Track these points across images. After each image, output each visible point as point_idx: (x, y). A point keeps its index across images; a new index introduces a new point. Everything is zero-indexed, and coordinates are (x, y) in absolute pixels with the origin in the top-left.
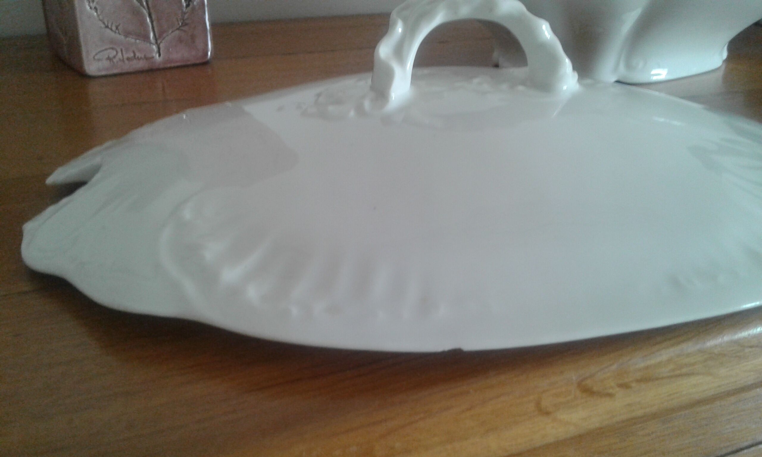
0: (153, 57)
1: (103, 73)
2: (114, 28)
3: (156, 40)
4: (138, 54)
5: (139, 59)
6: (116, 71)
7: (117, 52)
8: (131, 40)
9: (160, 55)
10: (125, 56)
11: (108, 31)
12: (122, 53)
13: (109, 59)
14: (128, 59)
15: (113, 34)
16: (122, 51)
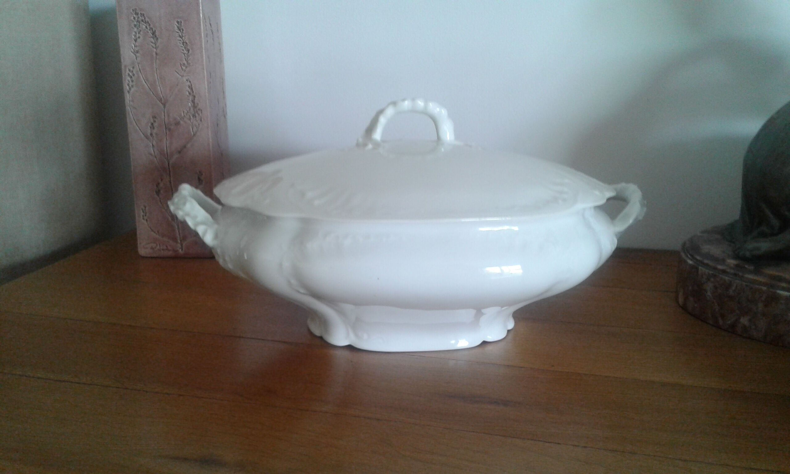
0: (178, 251)
1: (149, 256)
2: (156, 232)
3: (181, 241)
4: (169, 248)
5: (169, 250)
6: (155, 255)
7: (157, 245)
8: (165, 239)
9: (182, 250)
10: (161, 248)
11: (152, 233)
12: (160, 246)
13: (152, 248)
14: (163, 250)
15: (155, 234)
16: (160, 244)
